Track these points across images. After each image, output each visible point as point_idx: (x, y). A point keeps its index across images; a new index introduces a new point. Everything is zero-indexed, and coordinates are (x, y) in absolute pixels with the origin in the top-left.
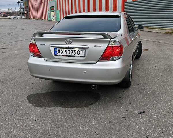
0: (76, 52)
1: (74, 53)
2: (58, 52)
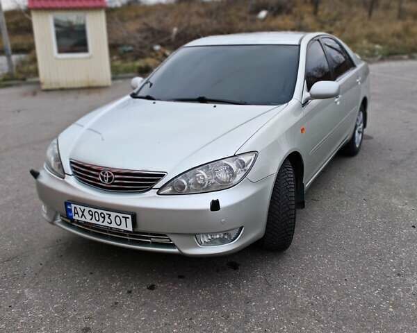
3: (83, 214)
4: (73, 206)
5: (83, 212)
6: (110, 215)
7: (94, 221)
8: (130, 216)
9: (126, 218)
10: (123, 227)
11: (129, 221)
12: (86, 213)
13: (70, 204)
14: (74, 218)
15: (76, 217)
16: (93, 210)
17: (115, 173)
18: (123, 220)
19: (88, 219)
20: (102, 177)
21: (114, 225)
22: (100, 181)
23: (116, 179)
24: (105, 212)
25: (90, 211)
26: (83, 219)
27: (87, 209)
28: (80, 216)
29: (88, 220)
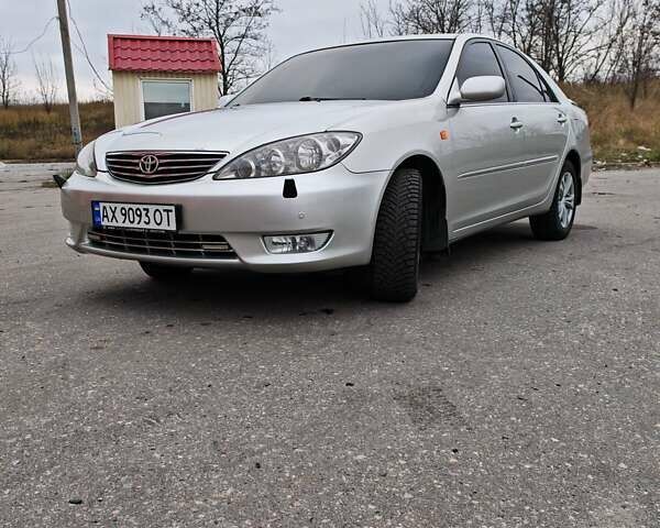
3: (114, 216)
4: (102, 205)
5: (114, 213)
6: (147, 210)
7: (127, 224)
8: (173, 208)
9: (168, 211)
10: (164, 226)
11: (172, 215)
12: (118, 214)
13: (97, 203)
14: (103, 223)
15: (105, 223)
16: (127, 207)
17: (159, 158)
18: (164, 214)
19: (120, 222)
20: (143, 165)
21: (153, 226)
22: (140, 172)
23: (161, 165)
24: (141, 207)
25: (123, 208)
26: (114, 224)
27: (119, 206)
28: (110, 217)
29: (120, 224)
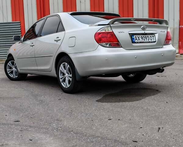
0: (149, 37)
1: (148, 39)
2: (136, 39)
